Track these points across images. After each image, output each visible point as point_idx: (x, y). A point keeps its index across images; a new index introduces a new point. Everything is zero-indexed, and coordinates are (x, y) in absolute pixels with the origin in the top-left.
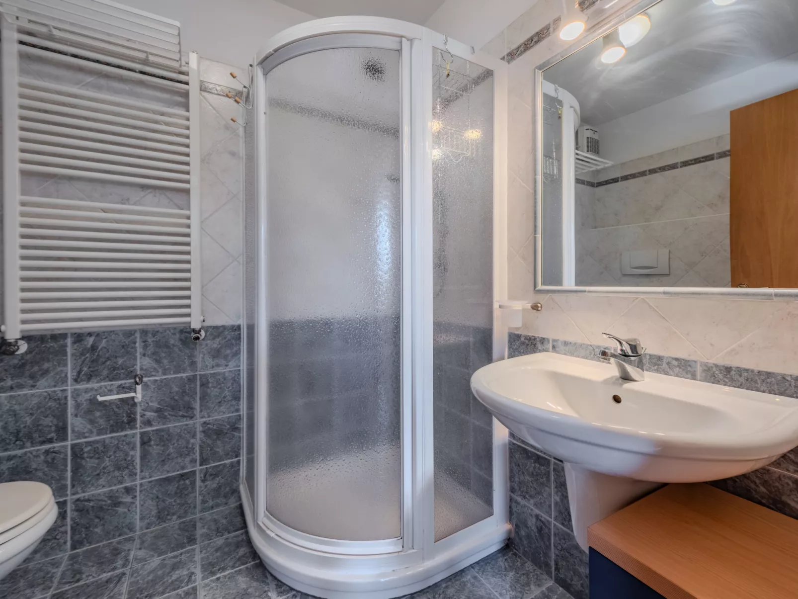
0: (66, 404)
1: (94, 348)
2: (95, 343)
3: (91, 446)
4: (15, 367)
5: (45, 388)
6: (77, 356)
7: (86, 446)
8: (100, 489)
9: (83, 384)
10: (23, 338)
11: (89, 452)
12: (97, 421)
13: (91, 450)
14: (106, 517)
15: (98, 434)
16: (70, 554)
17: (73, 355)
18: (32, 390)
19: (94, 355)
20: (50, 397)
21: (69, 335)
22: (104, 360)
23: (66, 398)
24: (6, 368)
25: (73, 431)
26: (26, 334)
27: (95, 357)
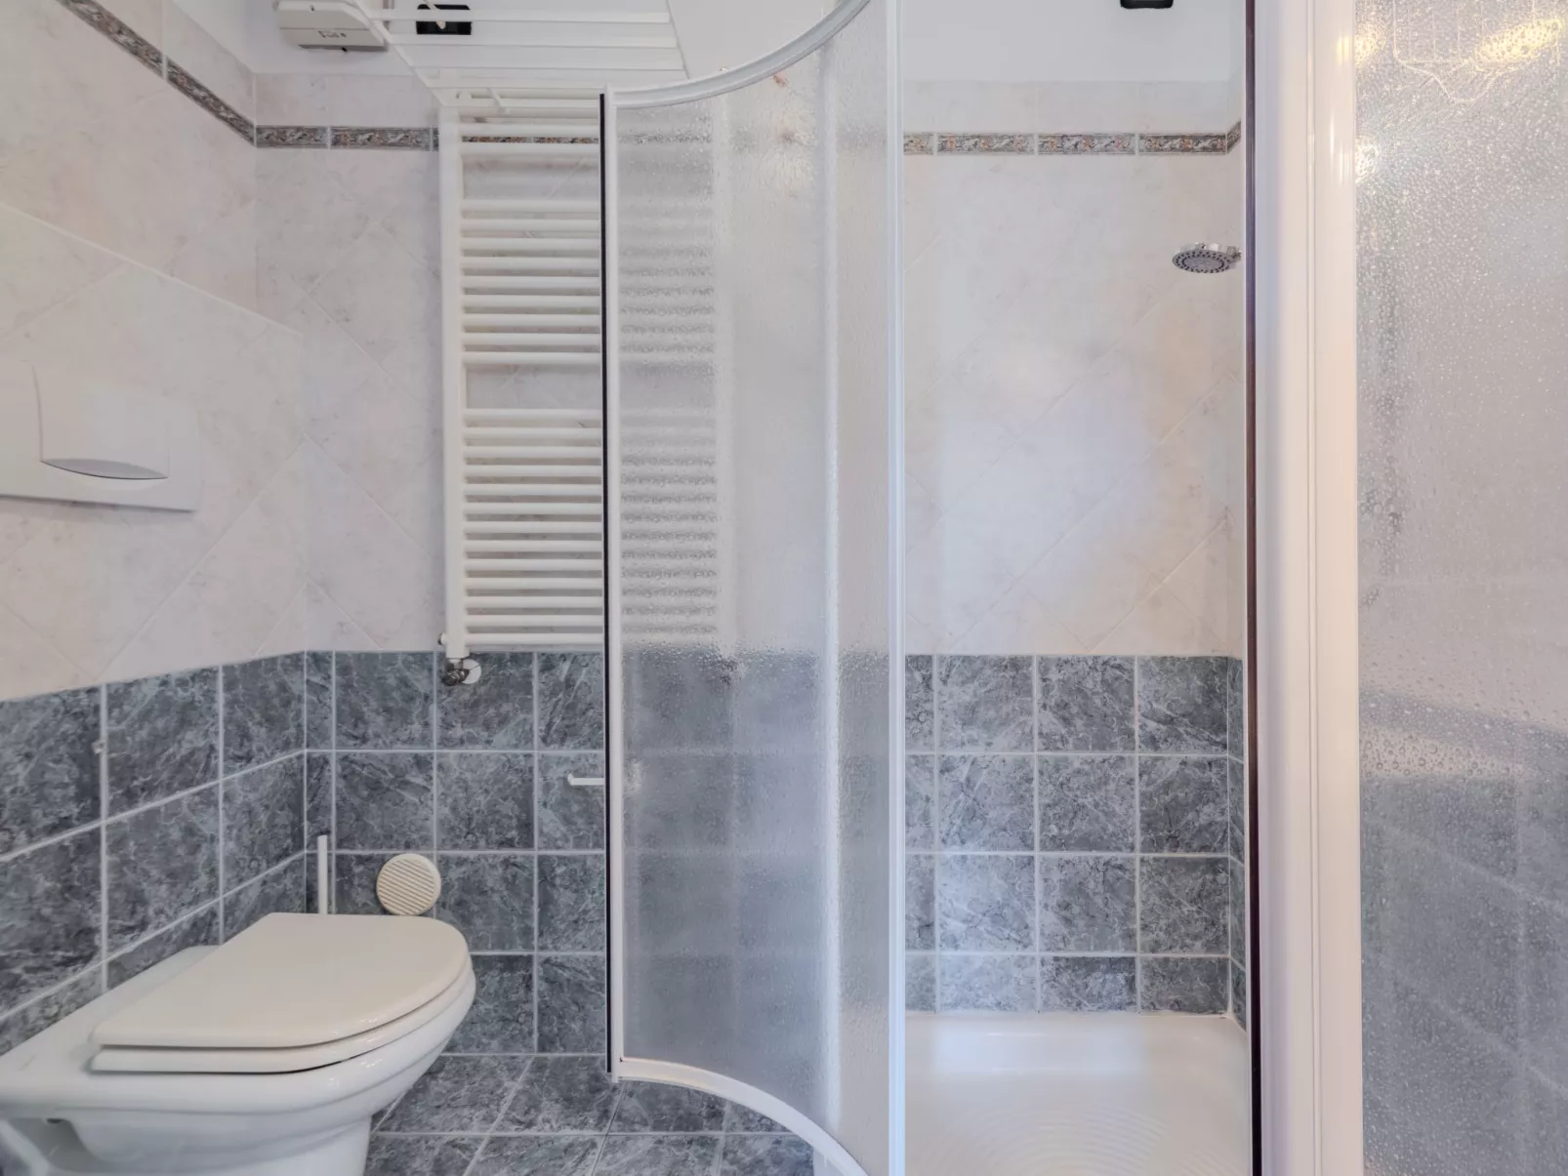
0: (531, 780)
1: (569, 683)
2: (571, 675)
3: (566, 865)
4: (466, 706)
5: (503, 748)
6: (546, 696)
7: (558, 865)
8: (579, 950)
9: (554, 749)
10: (472, 656)
11: (562, 876)
12: (574, 819)
13: (565, 872)
14: (588, 1006)
15: (577, 846)
16: (536, 1058)
17: (541, 692)
18: (486, 748)
19: (570, 696)
20: (509, 765)
21: (535, 656)
22: (584, 707)
23: (531, 770)
24: (456, 706)
25: (541, 832)
26: (477, 650)
27: (571, 700)
